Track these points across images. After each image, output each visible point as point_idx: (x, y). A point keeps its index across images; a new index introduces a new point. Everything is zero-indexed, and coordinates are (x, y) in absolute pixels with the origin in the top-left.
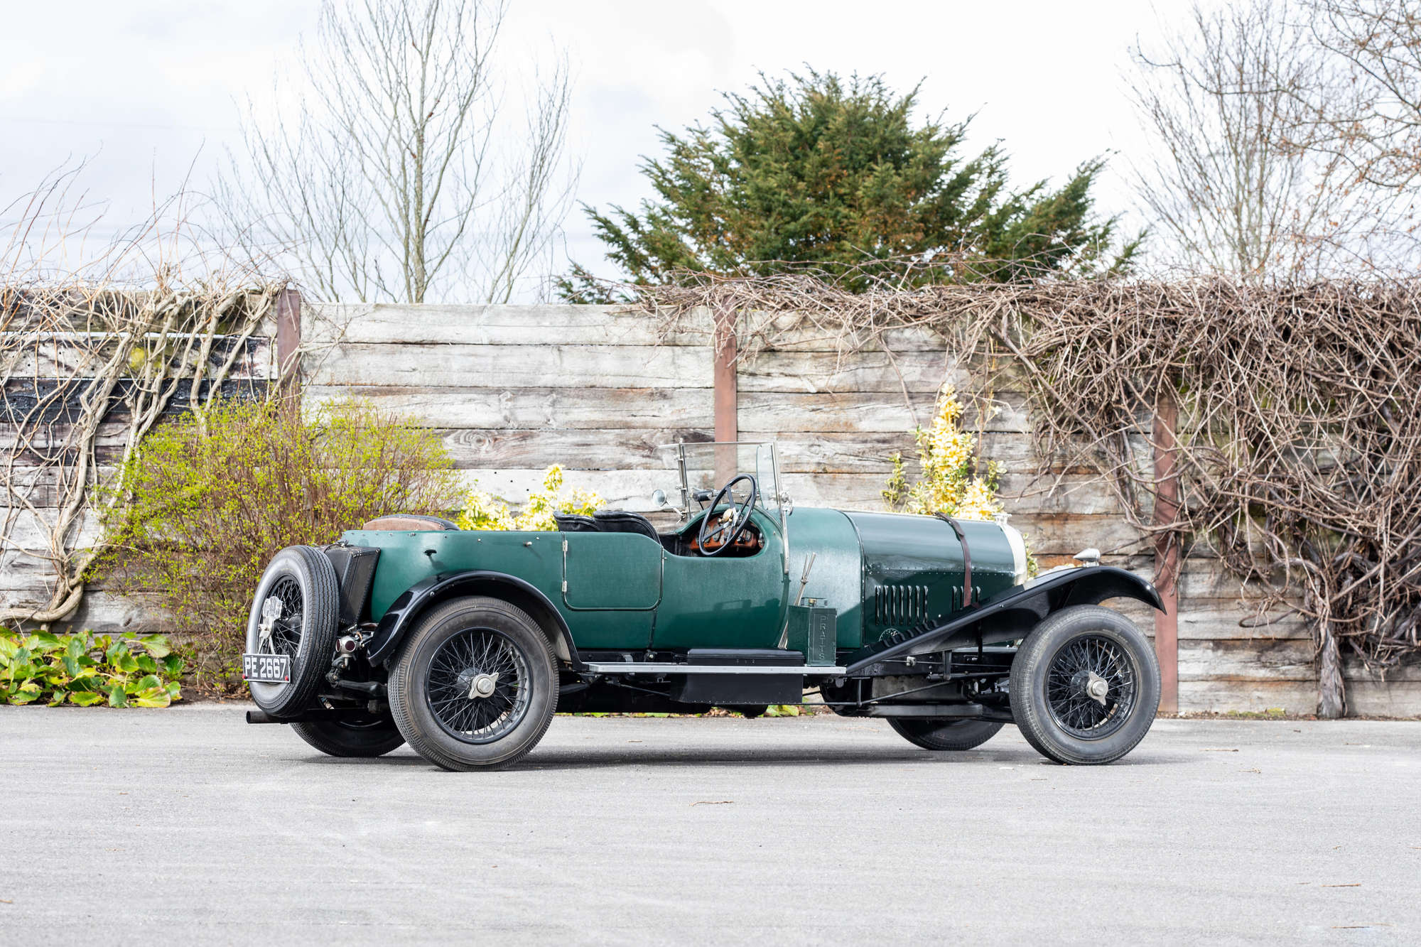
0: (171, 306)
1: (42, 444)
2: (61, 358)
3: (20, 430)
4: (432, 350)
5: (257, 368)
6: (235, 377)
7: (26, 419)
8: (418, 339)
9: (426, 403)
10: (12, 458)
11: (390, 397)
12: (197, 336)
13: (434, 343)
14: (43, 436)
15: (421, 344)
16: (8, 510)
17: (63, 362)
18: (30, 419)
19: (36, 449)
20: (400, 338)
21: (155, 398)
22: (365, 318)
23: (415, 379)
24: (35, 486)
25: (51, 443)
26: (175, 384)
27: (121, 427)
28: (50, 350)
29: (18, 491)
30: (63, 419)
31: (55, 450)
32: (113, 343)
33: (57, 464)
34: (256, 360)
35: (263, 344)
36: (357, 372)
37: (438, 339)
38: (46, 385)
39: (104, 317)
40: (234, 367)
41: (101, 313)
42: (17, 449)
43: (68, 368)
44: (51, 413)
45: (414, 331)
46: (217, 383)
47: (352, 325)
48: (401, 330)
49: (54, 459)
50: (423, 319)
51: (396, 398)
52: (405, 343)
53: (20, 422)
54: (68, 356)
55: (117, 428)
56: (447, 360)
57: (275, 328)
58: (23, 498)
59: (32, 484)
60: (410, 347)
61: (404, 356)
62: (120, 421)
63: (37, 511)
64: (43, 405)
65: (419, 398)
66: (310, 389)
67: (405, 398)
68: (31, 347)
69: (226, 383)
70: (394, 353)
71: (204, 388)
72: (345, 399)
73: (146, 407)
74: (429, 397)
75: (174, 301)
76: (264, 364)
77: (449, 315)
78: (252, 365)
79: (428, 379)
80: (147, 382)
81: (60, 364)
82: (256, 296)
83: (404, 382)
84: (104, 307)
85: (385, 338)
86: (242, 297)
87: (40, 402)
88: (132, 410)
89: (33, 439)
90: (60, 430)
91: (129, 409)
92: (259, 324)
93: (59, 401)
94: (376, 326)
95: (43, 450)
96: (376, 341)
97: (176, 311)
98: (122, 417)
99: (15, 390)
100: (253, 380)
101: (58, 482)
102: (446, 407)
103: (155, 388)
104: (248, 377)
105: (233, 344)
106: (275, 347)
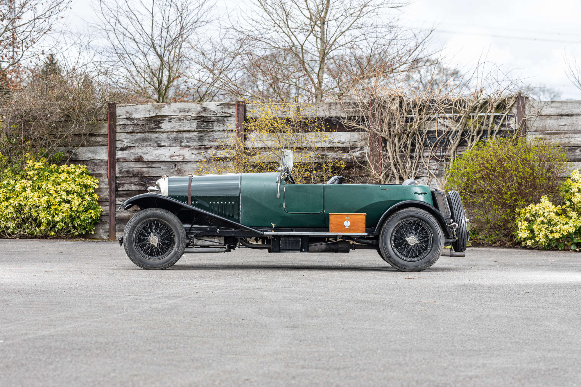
0: (478, 104)
1: (438, 154)
2: (445, 123)
3: (431, 149)
4: (572, 118)
5: (511, 125)
6: (503, 129)
7: (433, 145)
8: (567, 113)
9: (569, 137)
10: (429, 159)
11: (557, 135)
12: (488, 114)
13: (572, 115)
14: (439, 151)
15: (568, 115)
16: (428, 178)
17: (445, 124)
18: (435, 145)
19: (437, 156)
20: (560, 113)
21: (475, 137)
22: (548, 106)
23: (566, 128)
24: (437, 169)
25: (442, 153)
26: (482, 132)
27: (465, 147)
28: (441, 121)
29: (431, 171)
30: (446, 145)
31: (443, 156)
32: (460, 117)
33: (443, 161)
34: (510, 122)
35: (513, 117)
36: (545, 126)
37: (574, 113)
38: (440, 133)
39: (457, 109)
40: (503, 125)
41: (456, 107)
42: (431, 156)
43: (447, 127)
44: (442, 143)
45: (565, 111)
46: (497, 131)
47: (544, 109)
48: (561, 110)
49: (443, 160)
50: (568, 106)
51: (559, 135)
52: (562, 115)
53: (431, 147)
54: (447, 122)
55: (464, 148)
56: (577, 121)
57: (517, 110)
58: (432, 174)
59: (435, 168)
60: (564, 117)
61: (562, 120)
62: (465, 146)
63: (437, 178)
64: (439, 140)
65: (567, 135)
66: (529, 133)
67: (562, 136)
68: (435, 119)
69: (500, 132)
70: (558, 119)
71: (492, 133)
72: (541, 136)
73: (472, 140)
74: (571, 135)
75: (478, 102)
76: (513, 124)
77: (577, 104)
78: (509, 124)
79: (570, 128)
80: (472, 131)
81: (444, 125)
82: (510, 99)
83: (562, 129)
84: (458, 104)
85: (555, 113)
86: (505, 100)
87: (438, 139)
88: (468, 142)
89: (436, 152)
90: (445, 149)
91: (467, 141)
92: (511, 109)
93: (444, 139)
94: (552, 109)
95: (438, 156)
96: (552, 114)
97: (479, 105)
98: (465, 144)
99: (430, 135)
100: (509, 130)
101: (444, 168)
102: (576, 139)
103: (475, 134)
104: (508, 129)
105: (502, 116)
106: (517, 117)
